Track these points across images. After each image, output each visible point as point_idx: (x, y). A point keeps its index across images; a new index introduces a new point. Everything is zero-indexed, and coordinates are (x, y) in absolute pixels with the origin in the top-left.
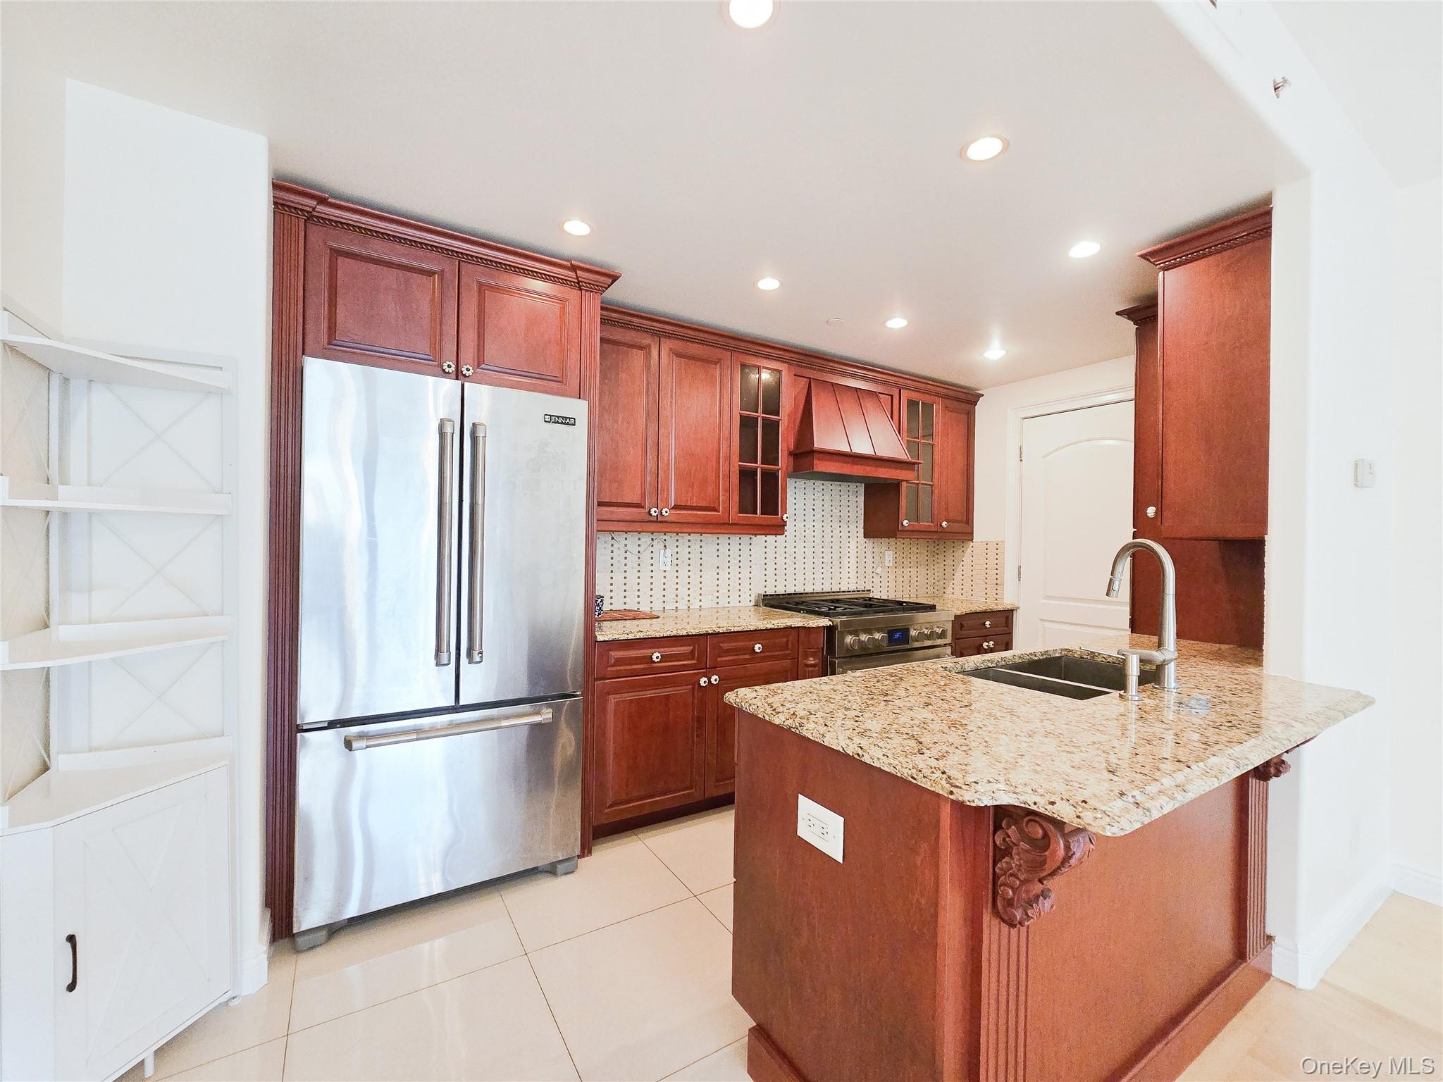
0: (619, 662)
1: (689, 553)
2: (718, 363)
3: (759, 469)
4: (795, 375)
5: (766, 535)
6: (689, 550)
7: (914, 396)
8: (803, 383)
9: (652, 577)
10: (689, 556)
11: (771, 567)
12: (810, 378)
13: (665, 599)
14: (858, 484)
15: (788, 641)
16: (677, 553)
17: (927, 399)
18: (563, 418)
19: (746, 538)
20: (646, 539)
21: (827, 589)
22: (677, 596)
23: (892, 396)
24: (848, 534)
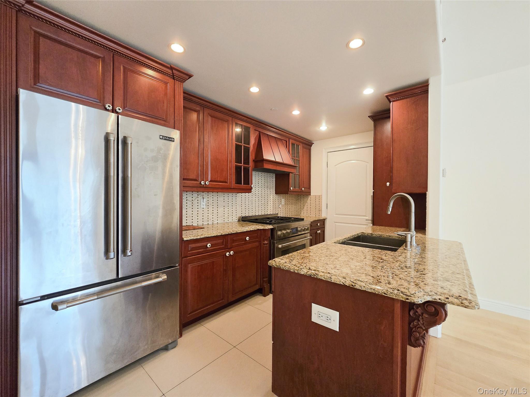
0: (193, 249)
1: (213, 200)
2: (227, 121)
3: (242, 166)
4: (255, 130)
5: (242, 193)
6: (213, 199)
7: (294, 142)
8: (257, 133)
9: (198, 211)
10: (213, 202)
11: (244, 206)
12: (260, 132)
13: (203, 220)
14: (273, 174)
15: (257, 235)
16: (208, 200)
17: (298, 143)
18: (168, 137)
19: (234, 194)
20: (195, 194)
21: (263, 214)
22: (208, 218)
23: (286, 141)
24: (270, 193)
